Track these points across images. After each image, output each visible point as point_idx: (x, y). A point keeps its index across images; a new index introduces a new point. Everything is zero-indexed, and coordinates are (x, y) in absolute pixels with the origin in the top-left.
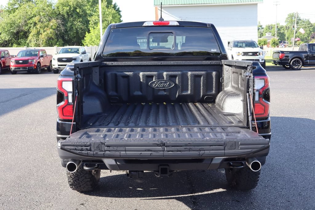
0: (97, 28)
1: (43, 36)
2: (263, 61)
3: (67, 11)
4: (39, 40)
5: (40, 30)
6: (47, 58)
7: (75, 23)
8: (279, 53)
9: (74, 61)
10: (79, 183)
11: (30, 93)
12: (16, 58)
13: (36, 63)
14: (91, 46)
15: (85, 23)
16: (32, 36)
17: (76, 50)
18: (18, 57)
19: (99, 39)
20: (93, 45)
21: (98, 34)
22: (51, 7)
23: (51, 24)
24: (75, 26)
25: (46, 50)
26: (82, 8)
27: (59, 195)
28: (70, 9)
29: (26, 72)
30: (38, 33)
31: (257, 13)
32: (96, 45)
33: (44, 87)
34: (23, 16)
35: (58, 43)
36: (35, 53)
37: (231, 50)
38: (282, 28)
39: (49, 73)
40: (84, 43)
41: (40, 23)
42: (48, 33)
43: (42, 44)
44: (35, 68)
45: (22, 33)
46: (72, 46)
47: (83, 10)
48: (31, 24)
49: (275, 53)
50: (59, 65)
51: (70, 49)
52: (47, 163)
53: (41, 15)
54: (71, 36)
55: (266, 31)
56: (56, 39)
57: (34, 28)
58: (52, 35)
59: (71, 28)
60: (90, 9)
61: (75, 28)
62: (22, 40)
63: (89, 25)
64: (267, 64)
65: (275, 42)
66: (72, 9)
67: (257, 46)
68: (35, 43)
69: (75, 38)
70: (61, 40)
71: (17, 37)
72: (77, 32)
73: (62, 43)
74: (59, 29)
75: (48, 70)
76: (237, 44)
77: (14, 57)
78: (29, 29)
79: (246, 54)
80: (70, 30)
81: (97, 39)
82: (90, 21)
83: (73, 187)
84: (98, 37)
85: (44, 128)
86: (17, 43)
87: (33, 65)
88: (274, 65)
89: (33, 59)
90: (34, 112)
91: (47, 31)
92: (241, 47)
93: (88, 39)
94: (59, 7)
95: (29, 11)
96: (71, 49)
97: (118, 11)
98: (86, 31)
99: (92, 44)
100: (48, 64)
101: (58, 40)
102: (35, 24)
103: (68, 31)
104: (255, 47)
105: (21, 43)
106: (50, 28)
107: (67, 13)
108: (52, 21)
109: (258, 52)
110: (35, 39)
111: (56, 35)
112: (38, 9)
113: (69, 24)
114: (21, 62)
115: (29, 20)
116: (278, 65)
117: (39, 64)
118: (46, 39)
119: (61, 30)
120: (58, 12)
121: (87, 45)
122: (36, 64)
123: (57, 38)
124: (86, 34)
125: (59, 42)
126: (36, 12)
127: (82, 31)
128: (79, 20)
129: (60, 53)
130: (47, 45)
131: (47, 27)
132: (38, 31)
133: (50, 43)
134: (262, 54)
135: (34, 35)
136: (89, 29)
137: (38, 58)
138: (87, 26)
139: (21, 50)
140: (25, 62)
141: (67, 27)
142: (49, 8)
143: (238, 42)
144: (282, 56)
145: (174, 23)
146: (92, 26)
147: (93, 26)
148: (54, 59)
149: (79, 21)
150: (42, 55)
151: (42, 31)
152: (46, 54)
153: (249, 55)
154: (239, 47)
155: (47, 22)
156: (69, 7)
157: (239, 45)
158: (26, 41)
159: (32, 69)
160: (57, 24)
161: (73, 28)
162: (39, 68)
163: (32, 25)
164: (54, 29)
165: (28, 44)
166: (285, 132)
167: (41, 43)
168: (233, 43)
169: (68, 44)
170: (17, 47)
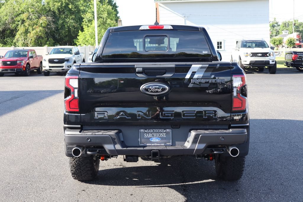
0: (92, 26)
1: (32, 35)
2: (274, 63)
3: (58, 7)
4: (27, 39)
5: (28, 28)
6: (37, 59)
7: (67, 20)
8: (292, 53)
9: (66, 62)
10: (81, 172)
11: (22, 96)
12: (3, 59)
13: (25, 64)
14: (84, 45)
15: (78, 21)
16: (20, 35)
17: (69, 50)
18: (5, 58)
19: (94, 38)
20: (87, 45)
21: (92, 33)
22: (41, 3)
23: (41, 21)
24: (68, 24)
25: (35, 50)
26: (74, 4)
27: (62, 183)
28: (61, 5)
29: (14, 74)
30: (27, 32)
31: (269, 10)
32: (90, 45)
33: (35, 90)
34: (10, 13)
35: (48, 43)
36: (24, 54)
37: (239, 50)
38: (301, 25)
39: (39, 75)
40: (76, 43)
41: (29, 20)
42: (38, 31)
43: (31, 44)
44: (24, 70)
45: (8, 32)
46: (63, 45)
47: (76, 6)
48: (19, 21)
49: (288, 53)
50: (50, 67)
51: (62, 49)
52: (48, 159)
53: (30, 11)
54: (63, 34)
55: (283, 29)
56: (45, 38)
57: (22, 26)
58: (42, 34)
59: (63, 26)
60: (84, 5)
61: (68, 26)
62: (9, 39)
63: (82, 23)
64: (279, 66)
65: (292, 41)
66: (64, 5)
67: (267, 46)
68: (23, 42)
69: (67, 37)
70: (52, 39)
71: (2, 36)
72: (69, 30)
73: (53, 42)
74: (49, 26)
75: (38, 72)
76: (245, 44)
77: (1, 58)
78: (16, 27)
79: (254, 55)
80: (62, 28)
81: (91, 38)
82: (84, 18)
83: (75, 176)
84: (92, 36)
85: (41, 129)
86: (3, 42)
87: (21, 66)
88: (286, 67)
89: (22, 60)
90: (29, 114)
91: (37, 29)
92: (249, 47)
93: (81, 37)
94: (49, 3)
95: (17, 7)
96: (64, 49)
97: (115, 7)
98: (79, 29)
99: (86, 43)
100: (38, 66)
101: (48, 39)
102: (23, 21)
103: (59, 30)
104: (266, 47)
105: (8, 43)
106: (39, 26)
107: (58, 9)
108: (41, 18)
109: (268, 53)
110: (23, 38)
111: (46, 34)
112: (26, 5)
113: (61, 22)
114: (8, 63)
115: (17, 17)
116: (290, 67)
117: (28, 65)
118: (34, 38)
119: (52, 28)
120: (48, 9)
121: (80, 45)
122: (25, 66)
123: (47, 37)
124: (79, 33)
125: (49, 41)
126: (25, 8)
127: (75, 29)
128: (71, 17)
129: (52, 54)
130: (36, 44)
131: (37, 25)
132: (26, 29)
133: (40, 42)
134: (273, 55)
135: (22, 33)
136: (83, 27)
137: (27, 59)
138: (80, 24)
139: (8, 50)
140: (13, 63)
141: (58, 25)
142: (38, 3)
143: (246, 42)
144: (295, 57)
145: (168, 27)
146: (86, 24)
147: (88, 23)
148: (45, 60)
149: (72, 19)
150: (31, 55)
151: (30, 29)
152: (36, 55)
153: (258, 56)
154: (248, 48)
155: (36, 19)
156: (60, 2)
157: (248, 45)
158: (13, 40)
159: (20, 70)
160: (47, 21)
161: (65, 26)
162: (29, 70)
163: (20, 23)
164: (44, 27)
165: (15, 43)
166: (282, 133)
167: (29, 42)
168: (241, 42)
169: (59, 43)
170: (2, 47)
